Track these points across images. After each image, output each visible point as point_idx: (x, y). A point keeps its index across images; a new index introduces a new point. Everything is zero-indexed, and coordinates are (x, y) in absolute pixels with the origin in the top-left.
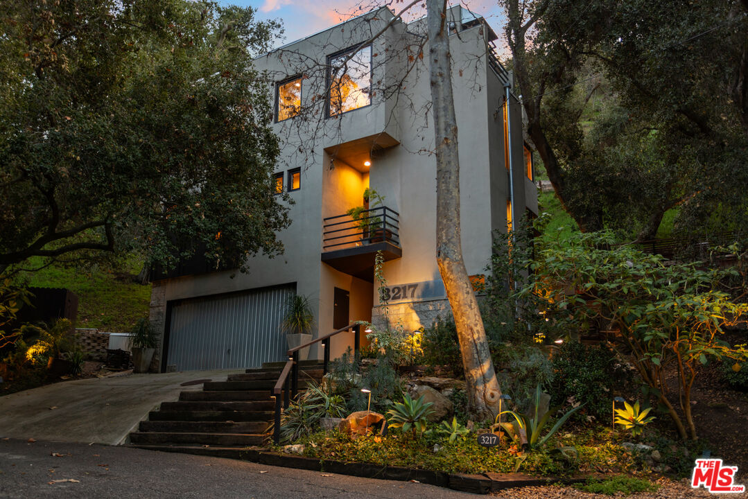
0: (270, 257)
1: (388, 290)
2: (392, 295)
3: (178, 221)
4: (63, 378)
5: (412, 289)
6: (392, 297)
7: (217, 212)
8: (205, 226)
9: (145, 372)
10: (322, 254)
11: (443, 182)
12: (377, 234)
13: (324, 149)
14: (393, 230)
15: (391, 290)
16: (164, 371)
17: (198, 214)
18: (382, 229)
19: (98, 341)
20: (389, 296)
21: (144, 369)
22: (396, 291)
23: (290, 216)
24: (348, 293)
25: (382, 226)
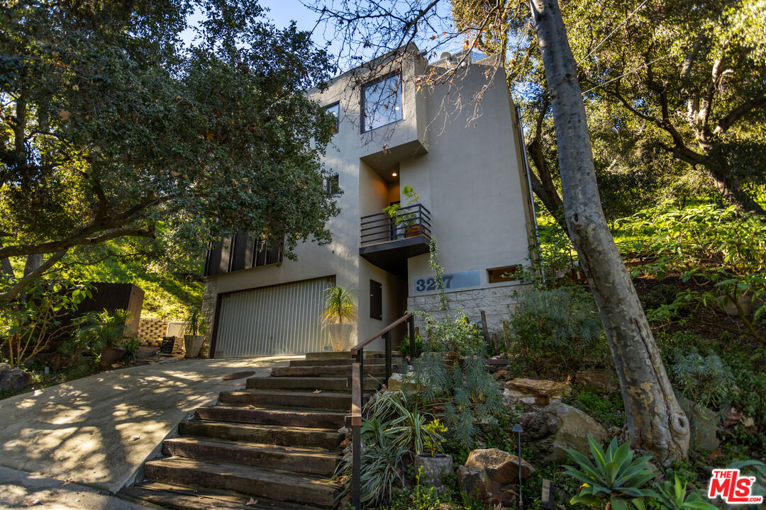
0: (319, 244)
1: (423, 281)
2: (427, 286)
3: (219, 193)
4: (114, 366)
5: (446, 281)
6: (427, 287)
7: (265, 188)
8: (252, 200)
9: (195, 358)
10: (360, 249)
11: (570, 128)
12: (413, 229)
13: (361, 159)
14: (426, 225)
15: (426, 281)
16: (212, 356)
17: (244, 187)
18: (417, 225)
19: (160, 329)
20: (424, 287)
21: (195, 355)
22: (431, 282)
23: (337, 206)
24: (381, 285)
25: (417, 222)
